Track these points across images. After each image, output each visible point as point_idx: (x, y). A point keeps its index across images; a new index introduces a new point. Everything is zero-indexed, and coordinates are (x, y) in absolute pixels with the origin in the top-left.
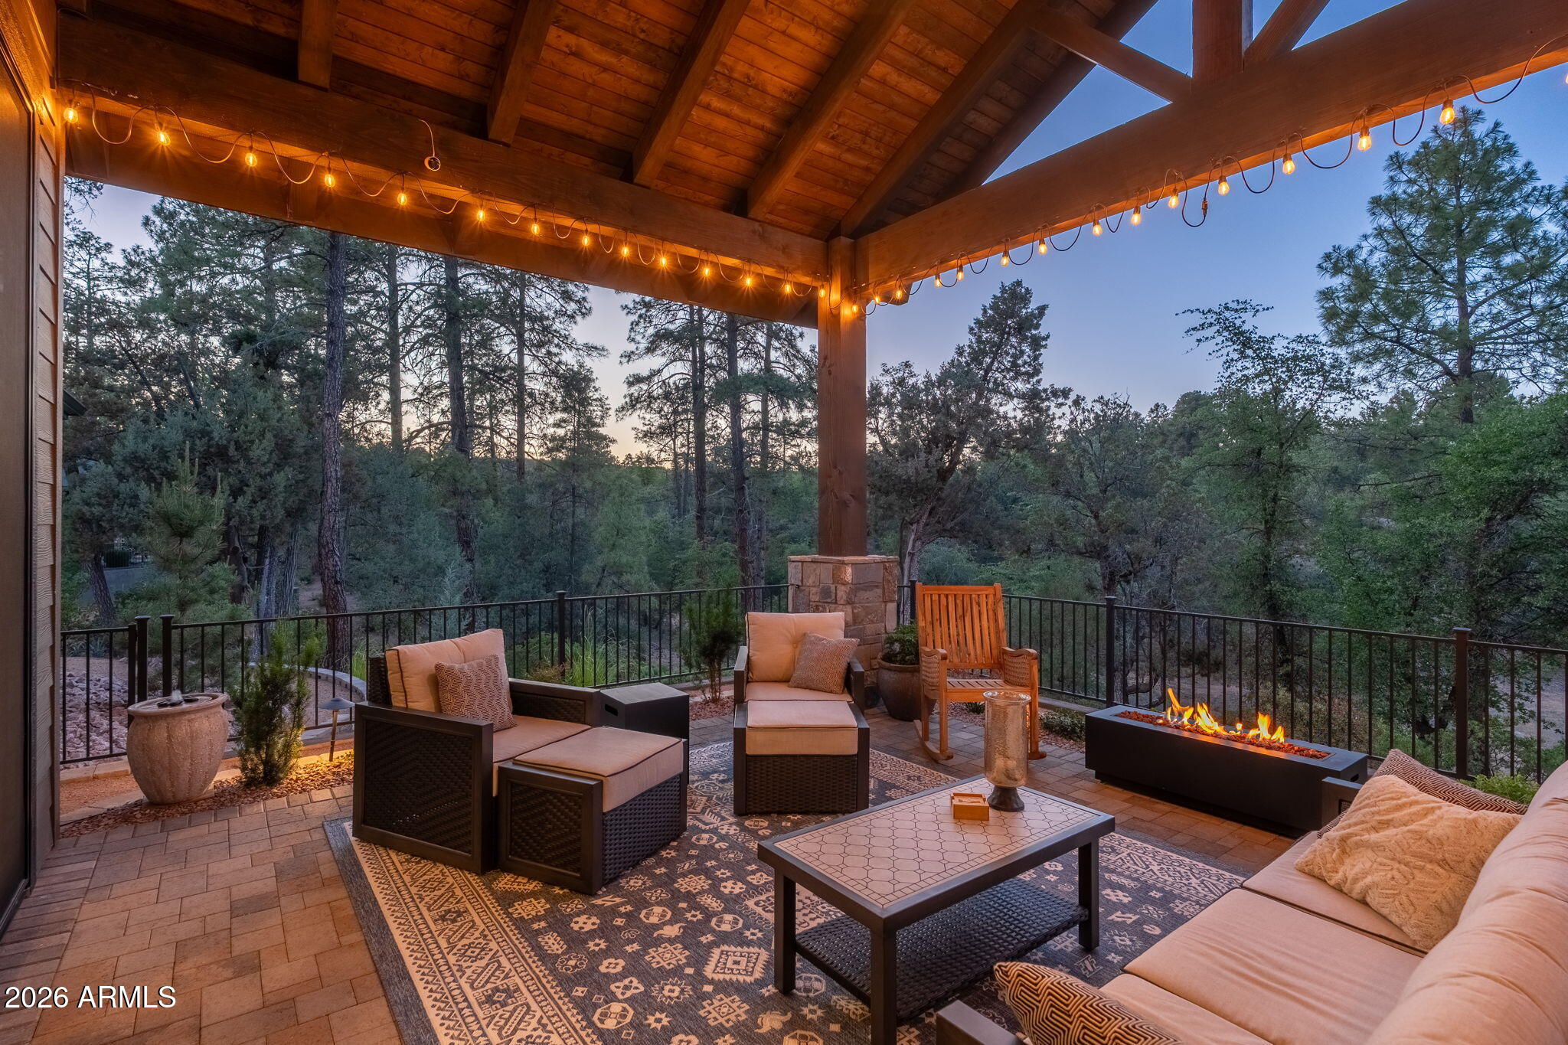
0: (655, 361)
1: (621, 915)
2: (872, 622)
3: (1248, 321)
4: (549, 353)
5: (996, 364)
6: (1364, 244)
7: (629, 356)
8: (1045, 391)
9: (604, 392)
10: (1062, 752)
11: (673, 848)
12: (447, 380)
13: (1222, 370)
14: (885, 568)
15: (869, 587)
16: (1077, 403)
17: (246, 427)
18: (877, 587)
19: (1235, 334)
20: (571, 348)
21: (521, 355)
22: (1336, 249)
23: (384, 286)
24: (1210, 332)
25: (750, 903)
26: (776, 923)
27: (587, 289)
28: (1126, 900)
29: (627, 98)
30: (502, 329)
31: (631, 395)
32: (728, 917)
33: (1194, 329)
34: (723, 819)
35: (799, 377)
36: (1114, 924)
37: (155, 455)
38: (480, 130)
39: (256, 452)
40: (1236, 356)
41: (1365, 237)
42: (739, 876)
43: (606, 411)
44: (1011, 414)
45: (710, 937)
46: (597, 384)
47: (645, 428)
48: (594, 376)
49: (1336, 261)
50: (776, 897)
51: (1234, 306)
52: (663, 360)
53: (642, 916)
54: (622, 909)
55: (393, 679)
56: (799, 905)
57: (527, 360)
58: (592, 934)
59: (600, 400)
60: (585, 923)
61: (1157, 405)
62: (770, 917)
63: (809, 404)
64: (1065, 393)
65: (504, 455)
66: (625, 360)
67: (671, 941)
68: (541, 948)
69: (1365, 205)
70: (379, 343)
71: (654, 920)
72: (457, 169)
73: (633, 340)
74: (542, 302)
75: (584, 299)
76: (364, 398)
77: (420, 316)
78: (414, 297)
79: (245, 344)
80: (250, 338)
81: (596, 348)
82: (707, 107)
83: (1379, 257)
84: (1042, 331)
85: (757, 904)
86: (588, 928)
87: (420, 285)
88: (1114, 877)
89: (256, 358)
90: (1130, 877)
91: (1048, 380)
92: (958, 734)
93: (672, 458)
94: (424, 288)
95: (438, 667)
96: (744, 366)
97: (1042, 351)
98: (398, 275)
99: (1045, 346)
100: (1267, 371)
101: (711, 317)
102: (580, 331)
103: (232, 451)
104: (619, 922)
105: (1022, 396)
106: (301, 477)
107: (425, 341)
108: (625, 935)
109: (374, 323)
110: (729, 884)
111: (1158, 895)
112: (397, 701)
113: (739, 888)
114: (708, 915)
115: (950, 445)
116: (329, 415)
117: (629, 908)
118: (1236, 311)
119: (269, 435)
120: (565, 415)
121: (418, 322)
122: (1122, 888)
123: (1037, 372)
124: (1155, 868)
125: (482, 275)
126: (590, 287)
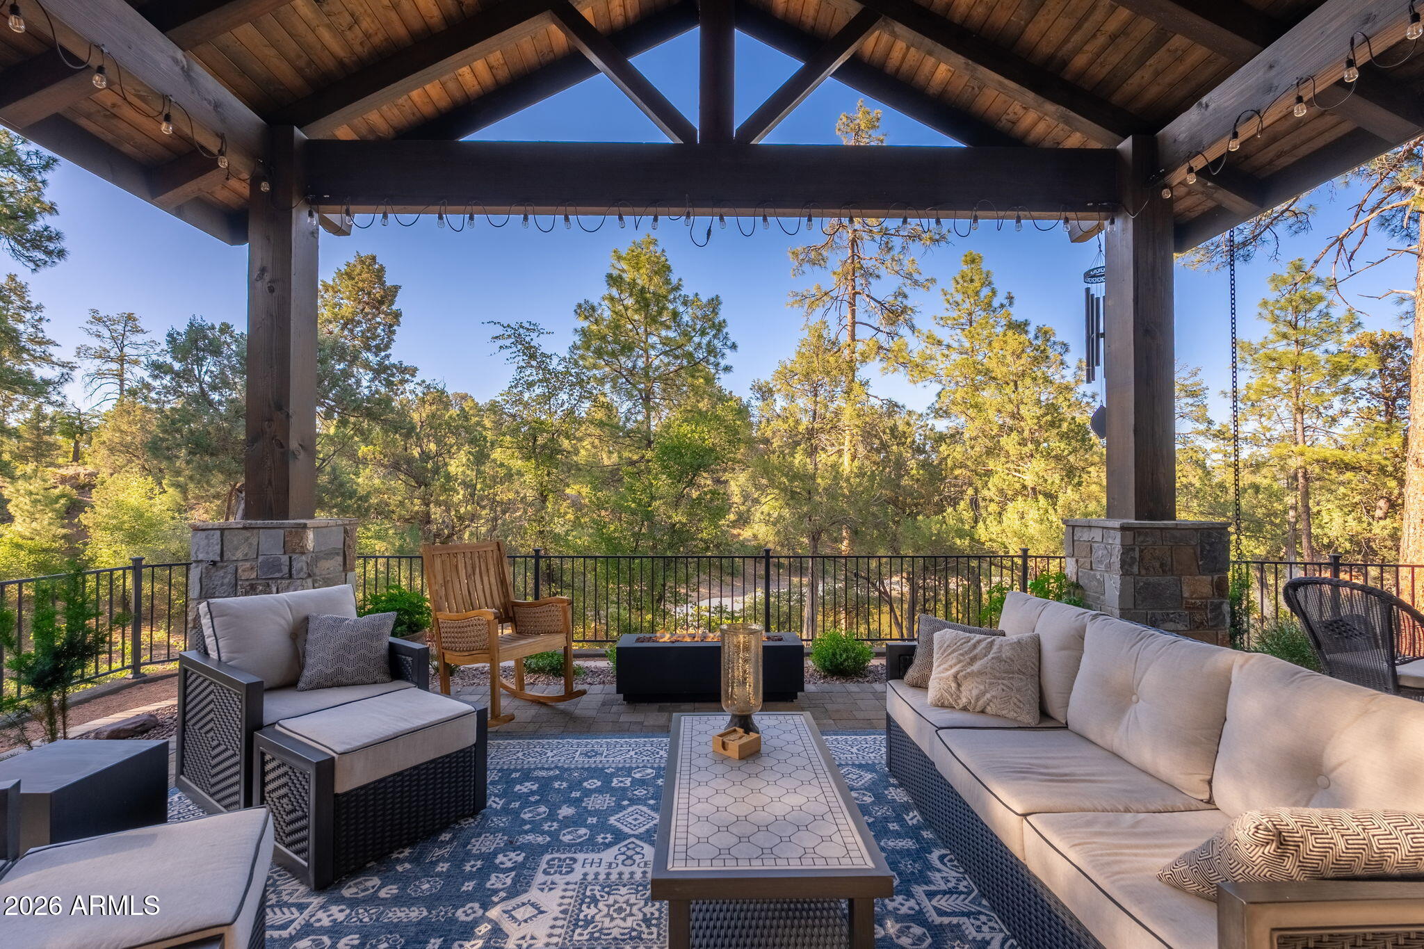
3: (535, 339)
6: (601, 303)
8: (392, 365)
13: (514, 373)
14: (346, 532)
15: (330, 554)
18: (338, 554)
19: (525, 348)
22: (586, 302)
24: (508, 342)
33: (497, 338)
40: (525, 364)
41: (602, 298)
49: (585, 310)
51: (527, 325)
64: (411, 371)
83: (608, 314)
84: (397, 307)
91: (397, 356)
99: (398, 323)
100: (547, 380)
105: (370, 367)
118: (528, 330)
123: (387, 347)
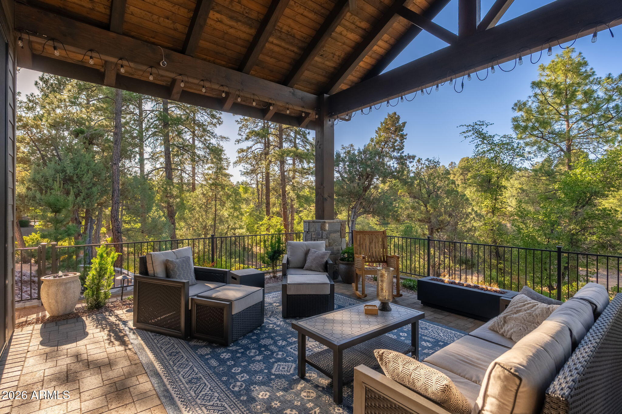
0: (249, 143)
1: (239, 353)
2: (336, 245)
3: (485, 130)
4: (205, 139)
5: (386, 145)
6: (530, 100)
7: (238, 141)
8: (405, 156)
9: (228, 156)
10: (409, 295)
11: (259, 330)
12: (163, 150)
13: (475, 148)
14: (341, 225)
15: (335, 232)
16: (419, 161)
17: (81, 168)
18: (338, 232)
19: (480, 134)
20: (214, 137)
21: (194, 140)
22: (519, 101)
23: (137, 111)
24: (470, 134)
25: (289, 348)
26: (298, 355)
27: (221, 113)
28: (430, 346)
29: (240, 39)
30: (186, 129)
31: (239, 157)
32: (280, 353)
33: (464, 132)
34: (278, 319)
35: (308, 150)
36: (425, 354)
37: (43, 179)
39: (85, 179)
40: (480, 143)
41: (530, 97)
42: (284, 339)
43: (229, 163)
44: (392, 165)
45: (273, 360)
46: (225, 152)
47: (245, 171)
48: (224, 149)
49: (520, 106)
50: (298, 346)
51: (479, 123)
52: (253, 143)
53: (247, 353)
54: (240, 351)
55: (149, 265)
56: (307, 349)
57: (197, 142)
58: (228, 359)
59: (226, 159)
60: (225, 356)
61: (452, 163)
62: (297, 353)
63: (312, 161)
64: (413, 157)
65: (186, 181)
66: (237, 143)
67: (259, 361)
68: (209, 364)
69: (530, 85)
70: (135, 135)
71: (252, 354)
72: (173, 66)
73: (240, 135)
74: (202, 119)
75: (220, 118)
76: (129, 158)
77: (152, 123)
78: (150, 116)
79: (80, 134)
80: (82, 132)
81: (225, 138)
82: (272, 43)
83: (535, 105)
84: (405, 132)
85: (291, 348)
86: (227, 357)
87: (152, 111)
88: (426, 338)
89: (85, 141)
90: (432, 338)
91: (406, 151)
92: (369, 289)
93: (256, 183)
94: (154, 112)
95: (167, 260)
96: (286, 145)
97: (404, 140)
98: (143, 107)
99: (406, 139)
100: (492, 149)
101: (272, 125)
102: (218, 131)
103: (75, 178)
104: (239, 355)
105: (396, 158)
106: (104, 189)
107: (154, 134)
108: (241, 359)
109: (133, 127)
110: (281, 342)
111: (442, 344)
112: (151, 273)
113: (284, 343)
114: (273, 353)
115: (367, 178)
116: (115, 164)
117: (242, 350)
118: (480, 125)
119: (90, 172)
120: (212, 165)
121: (152, 126)
122: (428, 341)
123: (402, 148)
124: (442, 335)
125: (178, 107)
126: (223, 112)
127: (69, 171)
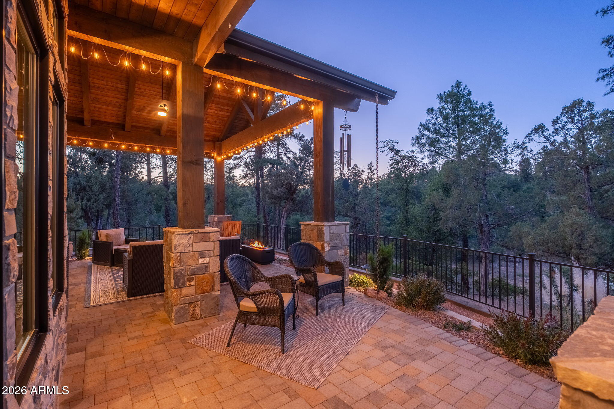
17: (91, 181)
38: (124, 129)
39: (94, 188)
55: (99, 235)
72: (117, 137)
79: (92, 156)
80: (94, 154)
89: (95, 161)
95: (107, 234)
103: (87, 188)
106: (108, 195)
112: (100, 240)
119: (98, 184)
127: (83, 183)
